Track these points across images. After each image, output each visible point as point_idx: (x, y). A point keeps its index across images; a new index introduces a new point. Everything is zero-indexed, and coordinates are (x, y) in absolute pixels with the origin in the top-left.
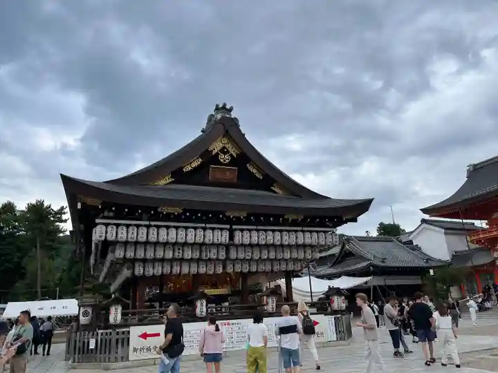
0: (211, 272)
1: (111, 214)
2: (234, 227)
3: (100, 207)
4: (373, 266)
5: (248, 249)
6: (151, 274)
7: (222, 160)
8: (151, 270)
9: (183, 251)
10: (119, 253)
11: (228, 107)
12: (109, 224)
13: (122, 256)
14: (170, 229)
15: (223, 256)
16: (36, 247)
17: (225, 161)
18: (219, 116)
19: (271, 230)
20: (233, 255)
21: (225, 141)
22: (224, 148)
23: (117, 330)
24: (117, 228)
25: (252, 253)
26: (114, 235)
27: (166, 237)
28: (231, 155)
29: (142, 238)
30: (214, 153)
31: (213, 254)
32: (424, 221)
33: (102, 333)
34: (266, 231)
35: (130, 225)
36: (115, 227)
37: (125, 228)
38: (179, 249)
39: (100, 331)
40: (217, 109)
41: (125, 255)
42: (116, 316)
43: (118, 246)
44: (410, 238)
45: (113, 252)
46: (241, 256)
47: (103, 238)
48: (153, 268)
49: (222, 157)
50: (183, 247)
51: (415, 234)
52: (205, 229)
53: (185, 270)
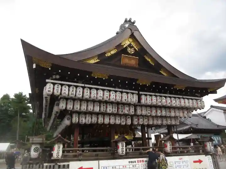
0: (124, 124)
1: (58, 77)
2: (141, 93)
3: (50, 69)
4: (192, 128)
5: (149, 109)
6: (84, 123)
7: (129, 52)
8: (84, 119)
9: (106, 107)
10: (62, 105)
11: (132, 21)
12: (56, 84)
13: (64, 108)
14: (99, 91)
15: (133, 112)
16: (17, 115)
17: (131, 52)
18: (127, 25)
19: (164, 96)
20: (139, 112)
21: (131, 40)
22: (130, 44)
23: (59, 164)
24: (62, 87)
25: (151, 112)
26: (59, 91)
27: (96, 95)
28: (135, 49)
29: (79, 95)
30: (125, 46)
31: (126, 110)
32: (212, 107)
33: (47, 167)
34: (161, 96)
35: (71, 85)
36: (60, 86)
37: (67, 87)
38: (104, 106)
39: (45, 164)
40: (126, 21)
41: (66, 107)
42: (58, 153)
43: (61, 101)
44: (205, 115)
45: (58, 105)
46: (144, 113)
47: (51, 93)
48: (85, 118)
49: (129, 50)
50: (106, 104)
51: (207, 113)
52: (122, 92)
53: (107, 121)
